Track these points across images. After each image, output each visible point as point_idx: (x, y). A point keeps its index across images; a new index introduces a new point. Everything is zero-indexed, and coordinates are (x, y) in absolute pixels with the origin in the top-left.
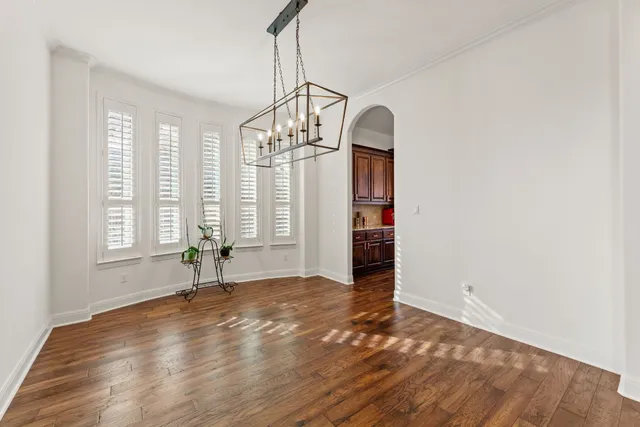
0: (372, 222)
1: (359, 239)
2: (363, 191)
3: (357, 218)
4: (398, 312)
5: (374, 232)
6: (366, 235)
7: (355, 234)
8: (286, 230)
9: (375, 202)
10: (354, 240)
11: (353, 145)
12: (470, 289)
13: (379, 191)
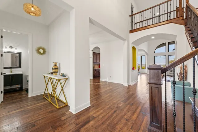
0: (97, 68)
1: (94, 71)
2: (95, 61)
3: (94, 67)
5: (97, 69)
6: (95, 70)
7: (93, 70)
9: (97, 64)
10: (93, 71)
13: (98, 61)
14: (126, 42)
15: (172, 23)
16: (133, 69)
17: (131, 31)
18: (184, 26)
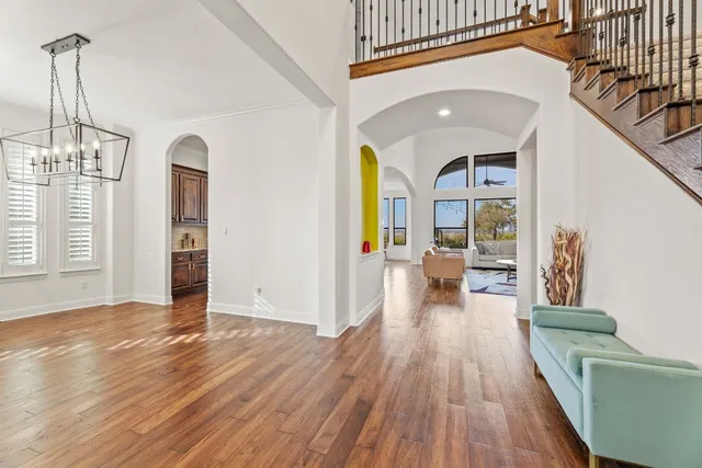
1: (182, 260)
2: (191, 212)
3: (185, 239)
4: (209, 317)
5: (201, 253)
6: (191, 256)
8: (88, 255)
10: (175, 261)
11: (173, 165)
12: (259, 290)
14: (334, 113)
15: (521, 49)
16: (366, 247)
17: (358, 70)
18: (566, 65)
